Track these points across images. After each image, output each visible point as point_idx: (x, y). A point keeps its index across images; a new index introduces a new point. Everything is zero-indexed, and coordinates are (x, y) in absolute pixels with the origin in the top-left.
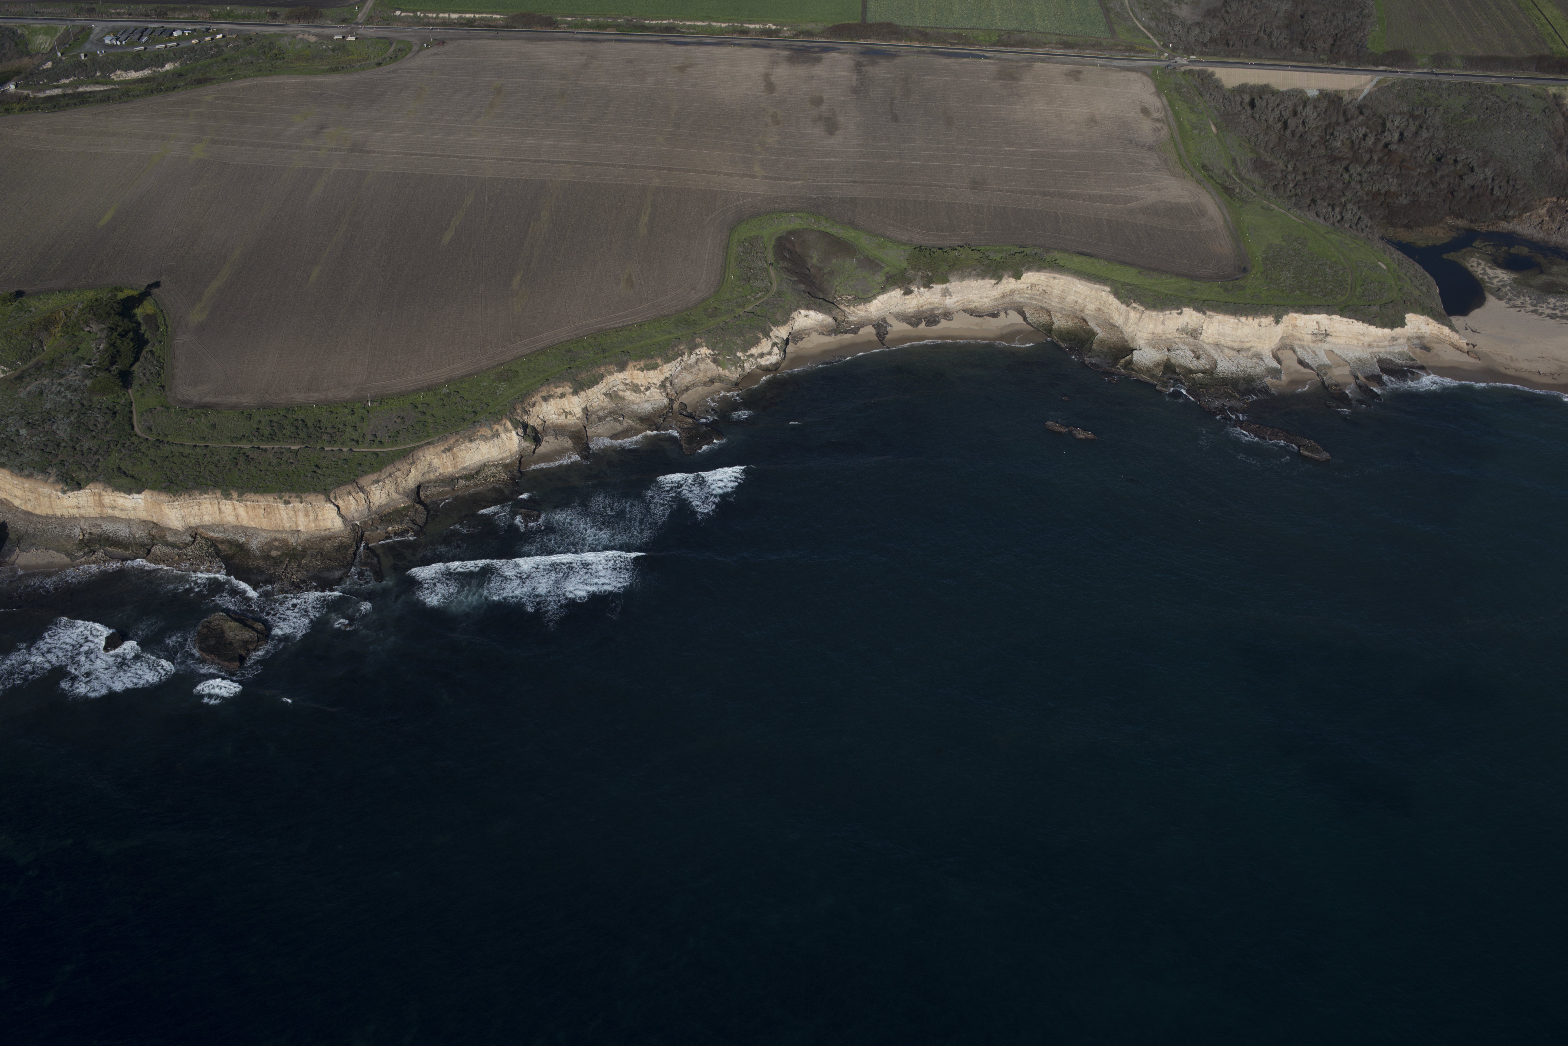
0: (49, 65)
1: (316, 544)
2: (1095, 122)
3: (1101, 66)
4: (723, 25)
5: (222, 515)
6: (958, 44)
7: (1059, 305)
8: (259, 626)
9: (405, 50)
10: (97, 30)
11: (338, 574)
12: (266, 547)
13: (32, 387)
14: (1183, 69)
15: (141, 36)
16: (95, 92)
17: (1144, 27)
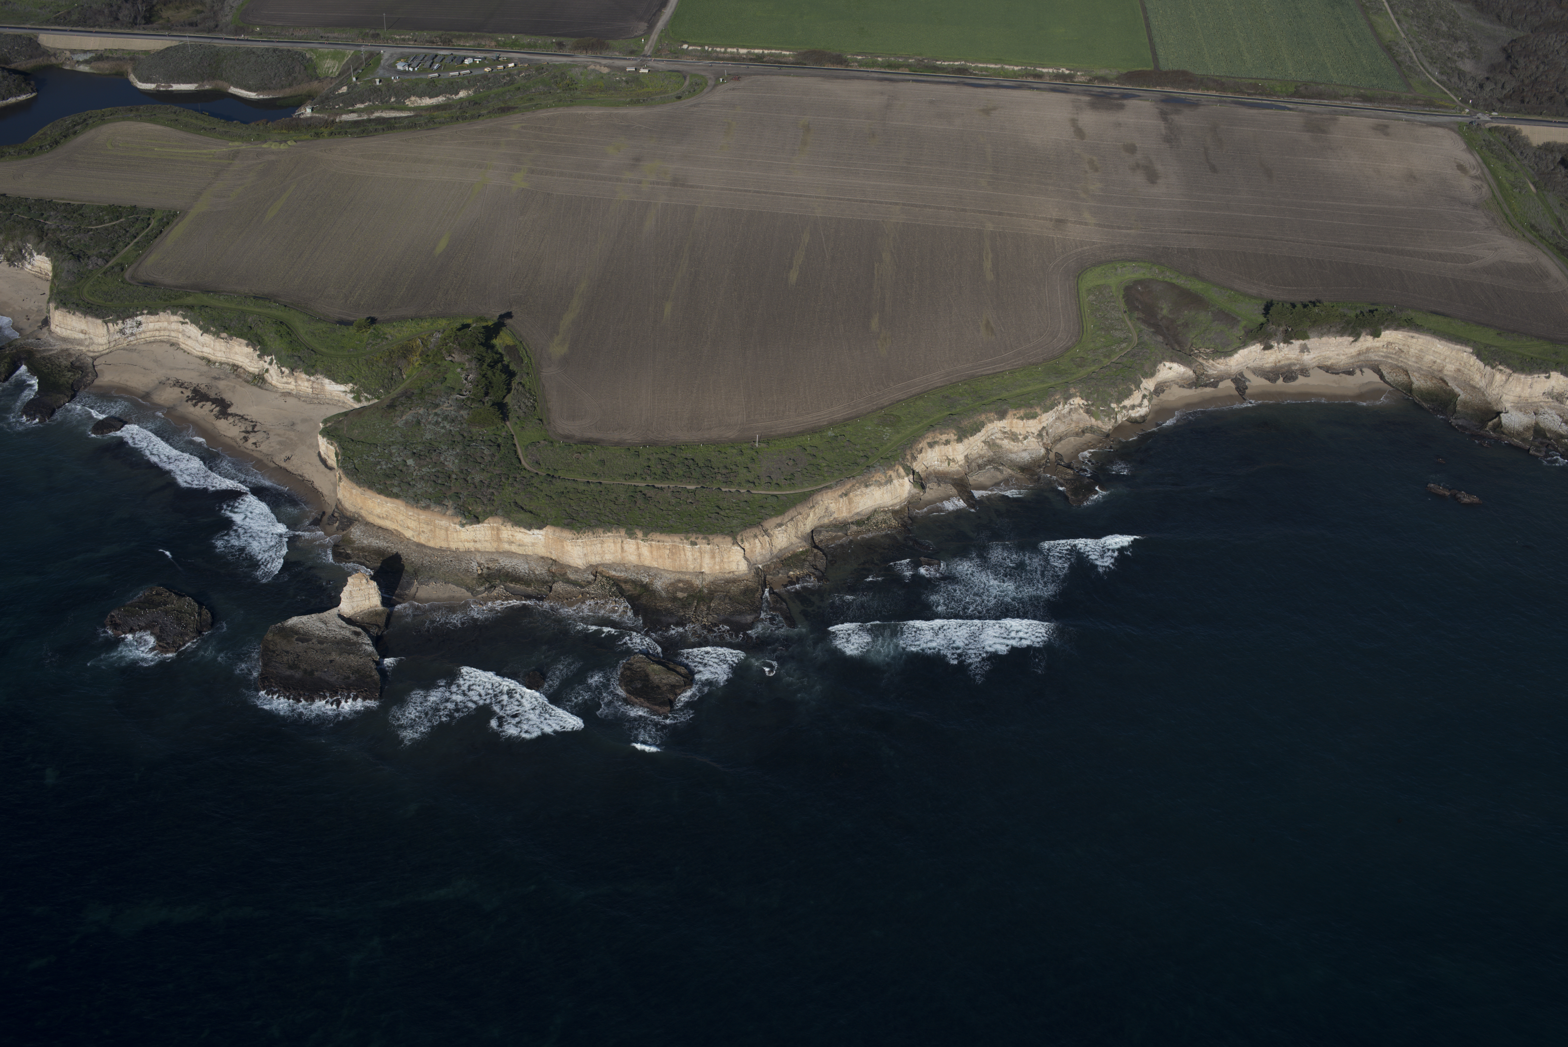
0: (344, 89)
1: (722, 587)
2: (1414, 178)
3: (1406, 120)
4: (1016, 68)
5: (624, 554)
6: (1255, 94)
7: (1415, 365)
8: (682, 670)
9: (701, 84)
10: (386, 56)
11: (749, 618)
12: (670, 588)
13: (408, 416)
14: (1488, 125)
15: (432, 63)
16: (400, 118)
17: (1438, 81)
